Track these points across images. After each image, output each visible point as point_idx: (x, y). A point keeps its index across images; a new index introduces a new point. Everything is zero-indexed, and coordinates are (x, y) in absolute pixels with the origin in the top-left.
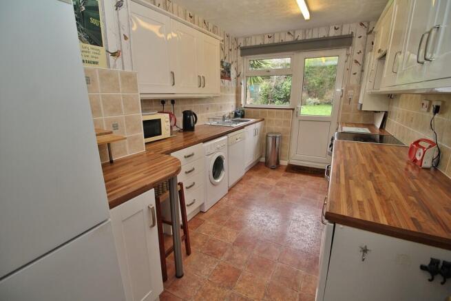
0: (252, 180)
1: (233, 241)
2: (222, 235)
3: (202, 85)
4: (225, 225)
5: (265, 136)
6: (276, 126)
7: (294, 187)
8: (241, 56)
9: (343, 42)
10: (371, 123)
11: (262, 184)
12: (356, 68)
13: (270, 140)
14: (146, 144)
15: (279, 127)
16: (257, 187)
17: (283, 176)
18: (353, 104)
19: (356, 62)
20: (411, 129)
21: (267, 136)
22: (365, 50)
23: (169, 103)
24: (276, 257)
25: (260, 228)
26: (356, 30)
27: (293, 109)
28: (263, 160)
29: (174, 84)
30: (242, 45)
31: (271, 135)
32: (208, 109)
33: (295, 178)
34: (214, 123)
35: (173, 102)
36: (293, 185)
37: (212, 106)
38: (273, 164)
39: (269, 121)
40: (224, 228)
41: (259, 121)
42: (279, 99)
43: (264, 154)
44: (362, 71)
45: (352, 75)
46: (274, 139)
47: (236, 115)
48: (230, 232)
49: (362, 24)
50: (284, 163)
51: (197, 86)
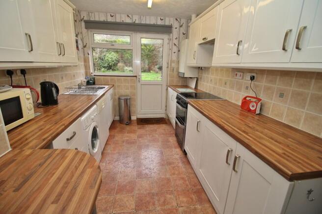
0: (116, 138)
1: (134, 207)
2: (120, 206)
3: (63, 53)
4: (117, 193)
5: (117, 99)
6: (124, 90)
7: (151, 136)
8: (86, 28)
9: (166, 29)
10: (185, 84)
11: (127, 140)
12: (175, 49)
13: (123, 102)
14: (8, 132)
15: (127, 91)
16: (124, 144)
17: (138, 129)
18: (175, 73)
19: (175, 45)
20: (226, 89)
21: (119, 99)
22: (179, 37)
23: (19, 73)
24: (175, 204)
25: (148, 182)
26: (174, 23)
27: (136, 76)
28: (117, 118)
29: (32, 50)
30: (85, 18)
31: (123, 98)
32: (62, 78)
33: (147, 129)
34: (71, 92)
35: (23, 72)
36: (149, 135)
37: (66, 75)
38: (126, 120)
39: (119, 86)
40: (118, 196)
41: (111, 88)
42: (104, 67)
43: (118, 114)
44: (179, 51)
45: (173, 54)
46: (126, 100)
47: (88, 83)
48: (126, 199)
49: (177, 20)
50: (134, 118)
51: (57, 54)
